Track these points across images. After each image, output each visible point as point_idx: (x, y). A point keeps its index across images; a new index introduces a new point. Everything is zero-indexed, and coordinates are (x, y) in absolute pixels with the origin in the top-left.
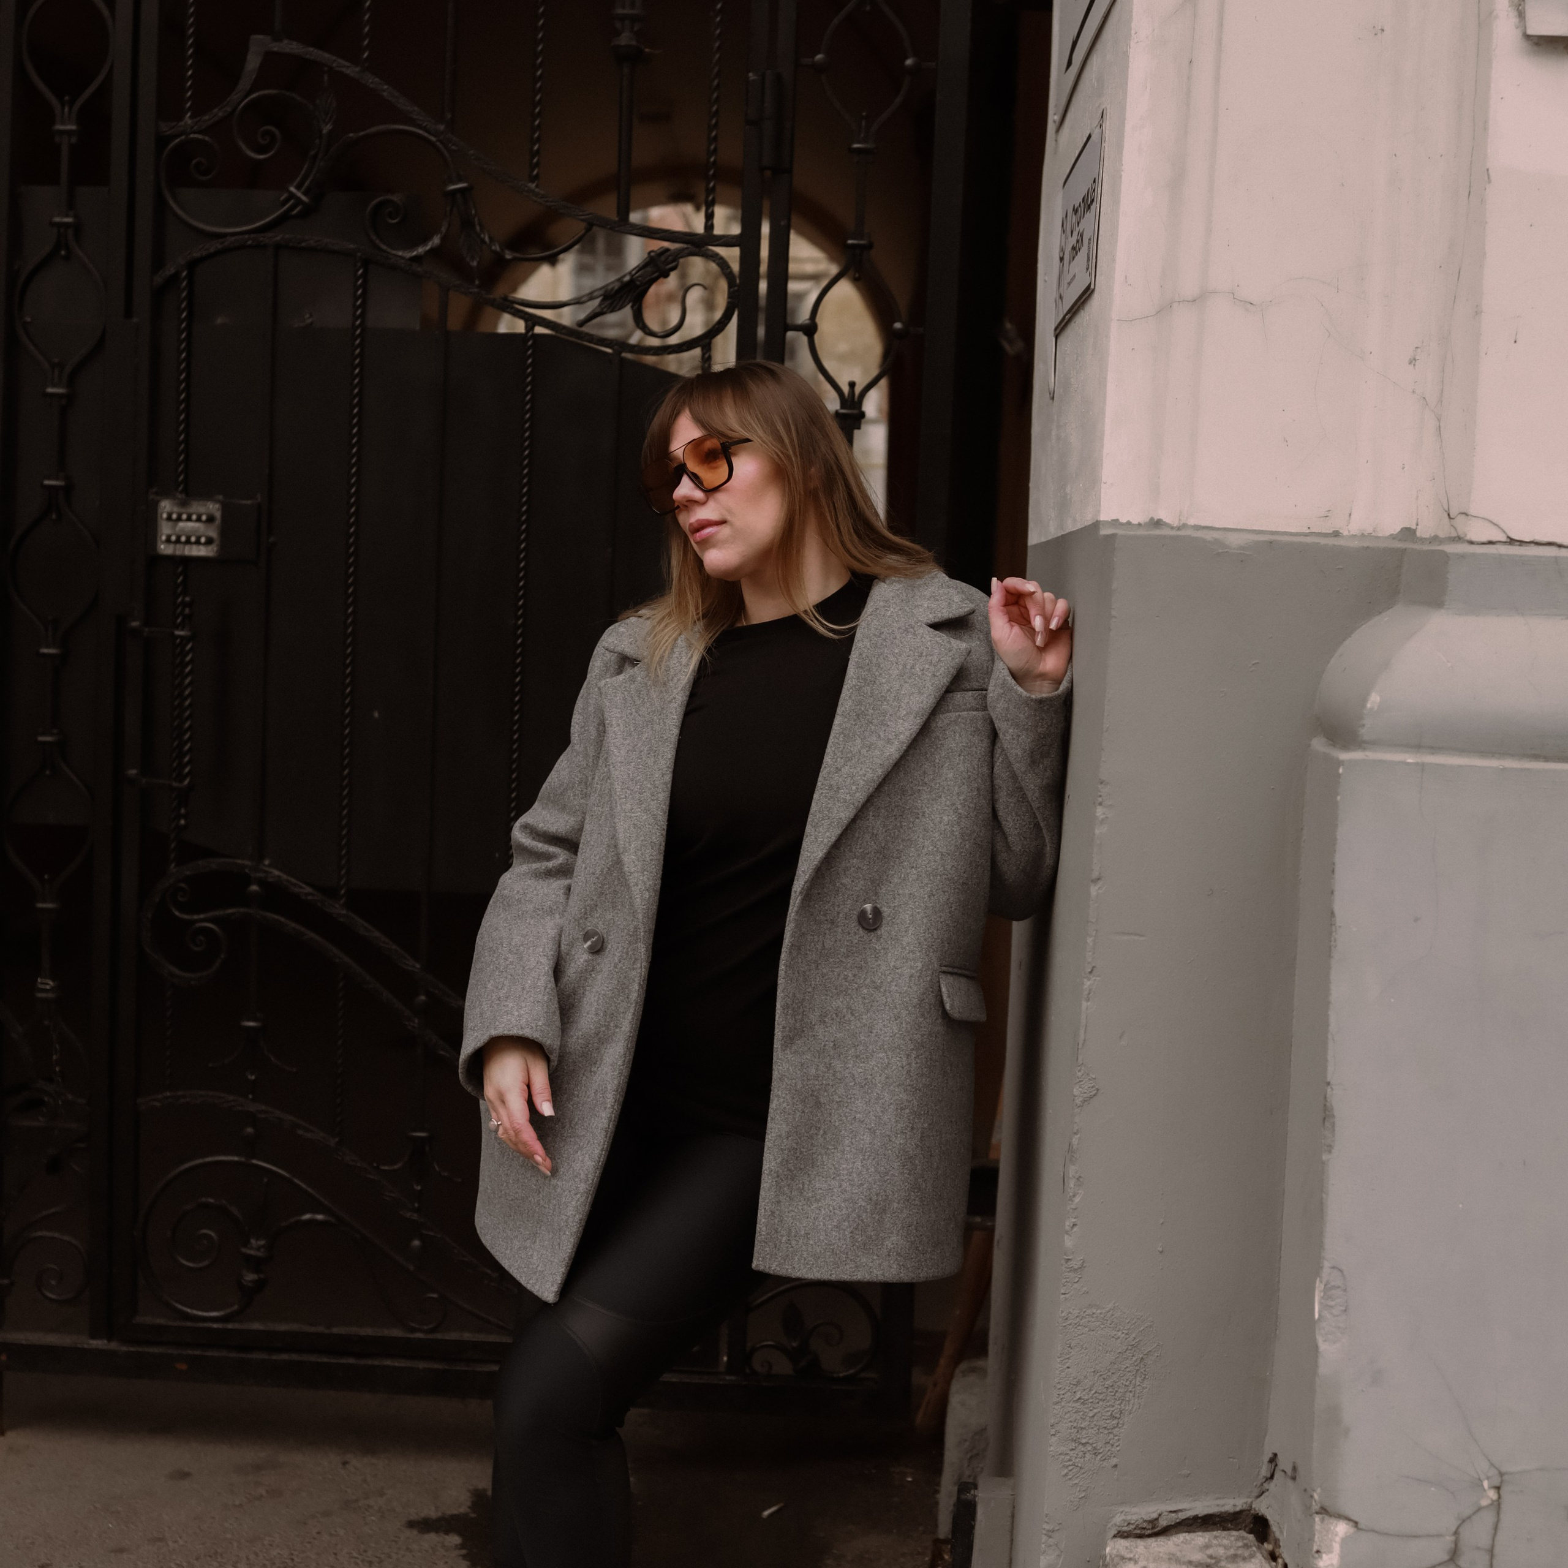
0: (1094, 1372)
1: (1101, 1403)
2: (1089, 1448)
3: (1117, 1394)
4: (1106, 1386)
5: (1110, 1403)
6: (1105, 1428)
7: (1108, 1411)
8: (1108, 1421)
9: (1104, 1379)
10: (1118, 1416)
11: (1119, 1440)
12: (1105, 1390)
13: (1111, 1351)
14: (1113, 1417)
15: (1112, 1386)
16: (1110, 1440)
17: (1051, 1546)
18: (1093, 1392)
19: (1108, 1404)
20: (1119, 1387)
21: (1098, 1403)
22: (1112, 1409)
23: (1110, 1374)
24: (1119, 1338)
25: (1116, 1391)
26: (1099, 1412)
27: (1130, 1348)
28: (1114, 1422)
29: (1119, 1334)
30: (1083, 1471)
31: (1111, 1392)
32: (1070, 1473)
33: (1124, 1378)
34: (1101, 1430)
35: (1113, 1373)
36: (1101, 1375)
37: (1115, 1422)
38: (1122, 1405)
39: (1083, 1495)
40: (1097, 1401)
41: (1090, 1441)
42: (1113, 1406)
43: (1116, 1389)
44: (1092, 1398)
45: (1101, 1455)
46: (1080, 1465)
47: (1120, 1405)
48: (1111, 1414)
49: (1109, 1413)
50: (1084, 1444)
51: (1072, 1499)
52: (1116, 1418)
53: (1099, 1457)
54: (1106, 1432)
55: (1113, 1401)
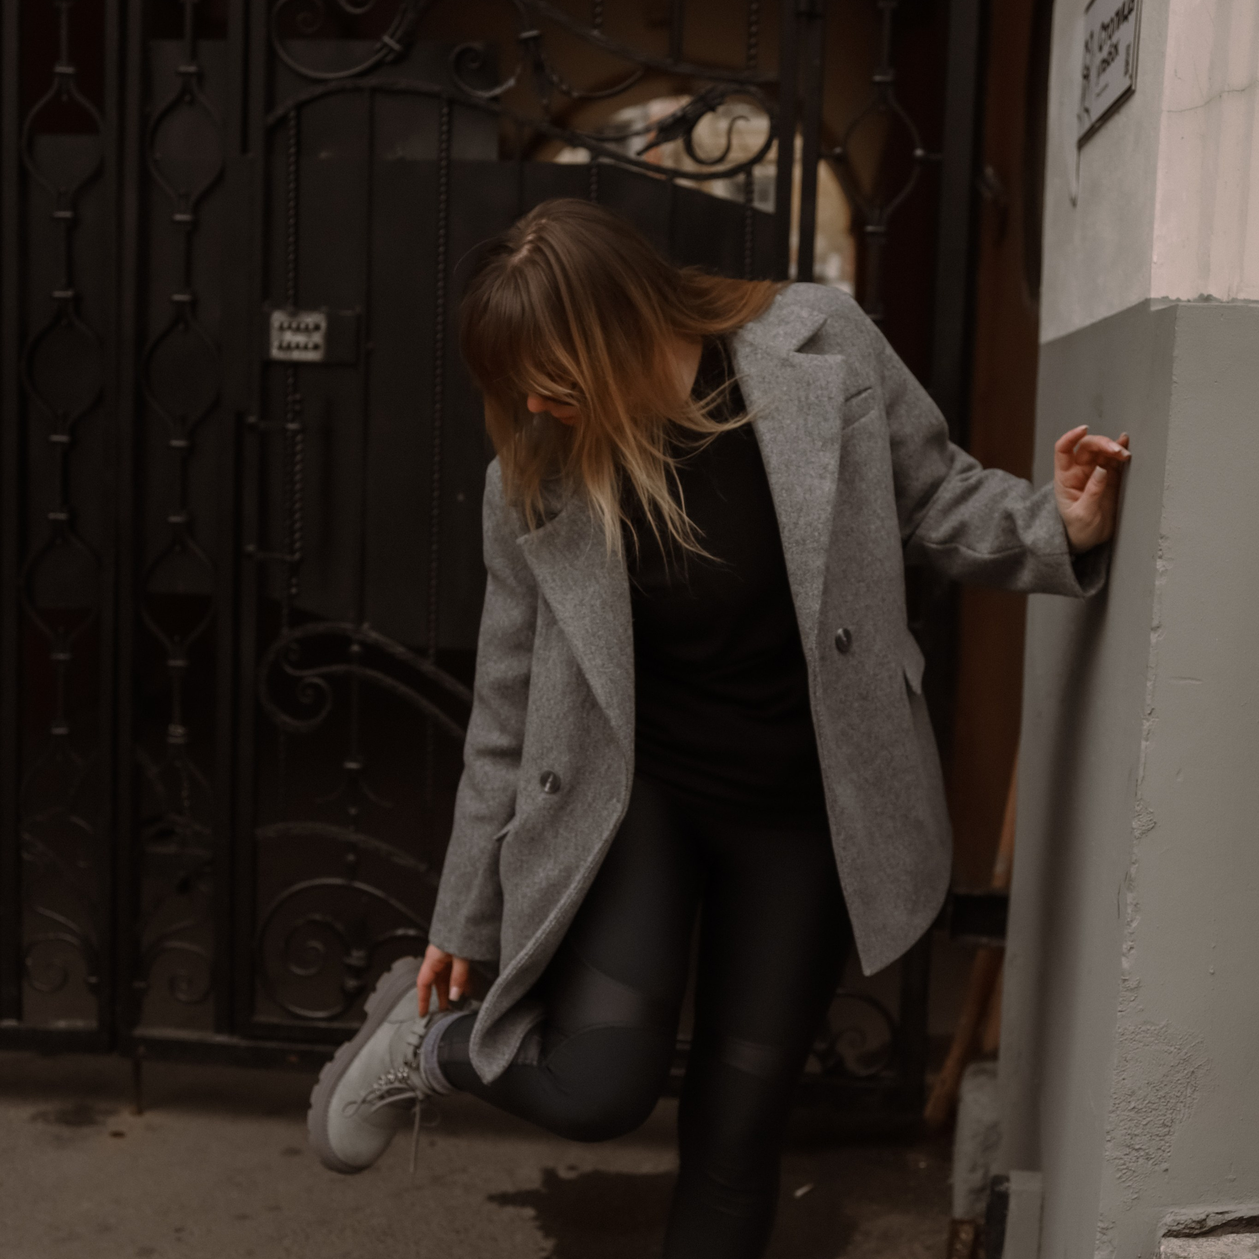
0: (1148, 1083)
1: (1154, 1112)
2: (1142, 1153)
3: (1169, 1104)
4: (1159, 1096)
5: (1162, 1112)
6: (1157, 1135)
7: (1161, 1120)
8: (1160, 1129)
9: (1157, 1090)
10: (1169, 1124)
11: (1170, 1146)
12: (1157, 1101)
13: (1164, 1065)
14: (1164, 1125)
15: (1164, 1097)
16: (1162, 1146)
17: (1104, 1242)
18: (1147, 1102)
19: (1160, 1113)
20: (1171, 1098)
21: (1151, 1112)
22: (1165, 1118)
23: (1162, 1085)
24: (1172, 1052)
25: (1168, 1102)
26: (1152, 1120)
27: (1182, 1061)
28: (1165, 1130)
29: (1172, 1049)
30: (1135, 1174)
31: (1163, 1102)
32: (1124, 1176)
33: (1177, 1089)
34: (1153, 1137)
35: (1166, 1085)
36: (1154, 1087)
37: (1167, 1129)
38: (1174, 1114)
39: (1136, 1196)
40: (1150, 1110)
41: (1144, 1147)
42: (1165, 1115)
43: (1168, 1100)
44: (1145, 1107)
45: (1153, 1160)
46: (1133, 1169)
47: (1171, 1114)
48: (1163, 1123)
49: (1162, 1121)
50: (1137, 1150)
51: (1125, 1200)
52: (1167, 1126)
53: (1151, 1162)
54: (1158, 1139)
55: (1165, 1110)
